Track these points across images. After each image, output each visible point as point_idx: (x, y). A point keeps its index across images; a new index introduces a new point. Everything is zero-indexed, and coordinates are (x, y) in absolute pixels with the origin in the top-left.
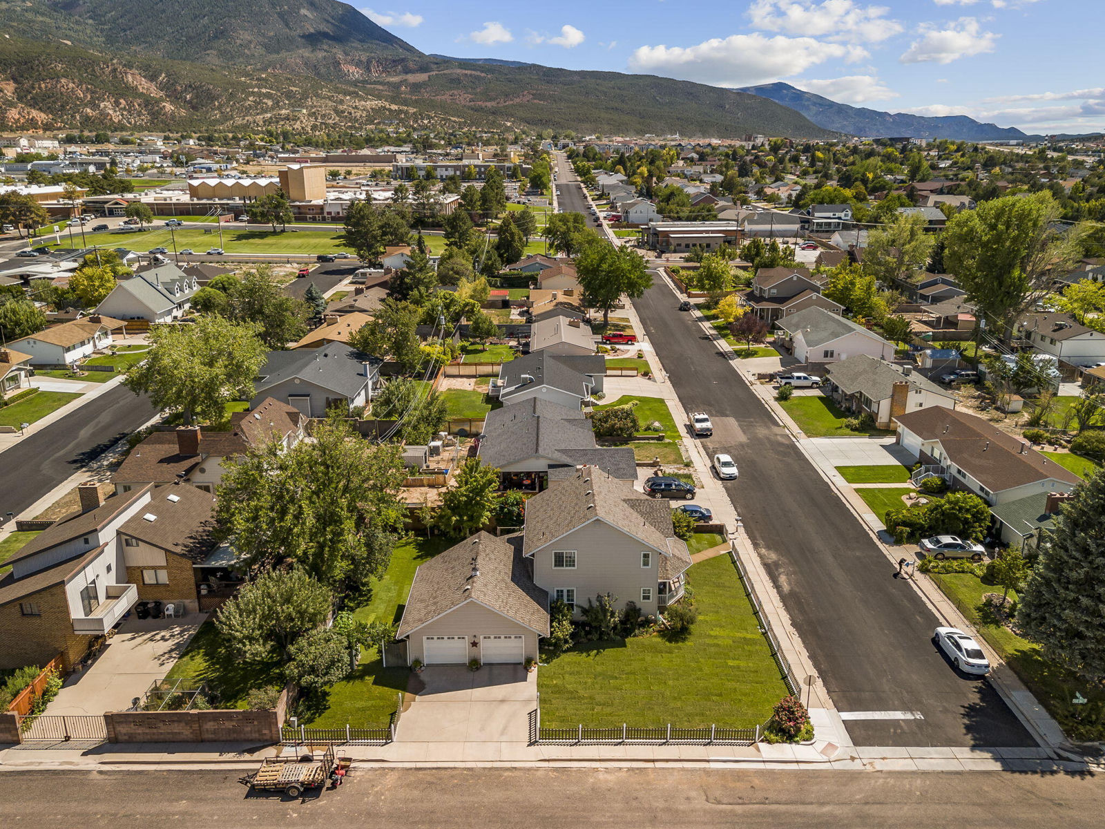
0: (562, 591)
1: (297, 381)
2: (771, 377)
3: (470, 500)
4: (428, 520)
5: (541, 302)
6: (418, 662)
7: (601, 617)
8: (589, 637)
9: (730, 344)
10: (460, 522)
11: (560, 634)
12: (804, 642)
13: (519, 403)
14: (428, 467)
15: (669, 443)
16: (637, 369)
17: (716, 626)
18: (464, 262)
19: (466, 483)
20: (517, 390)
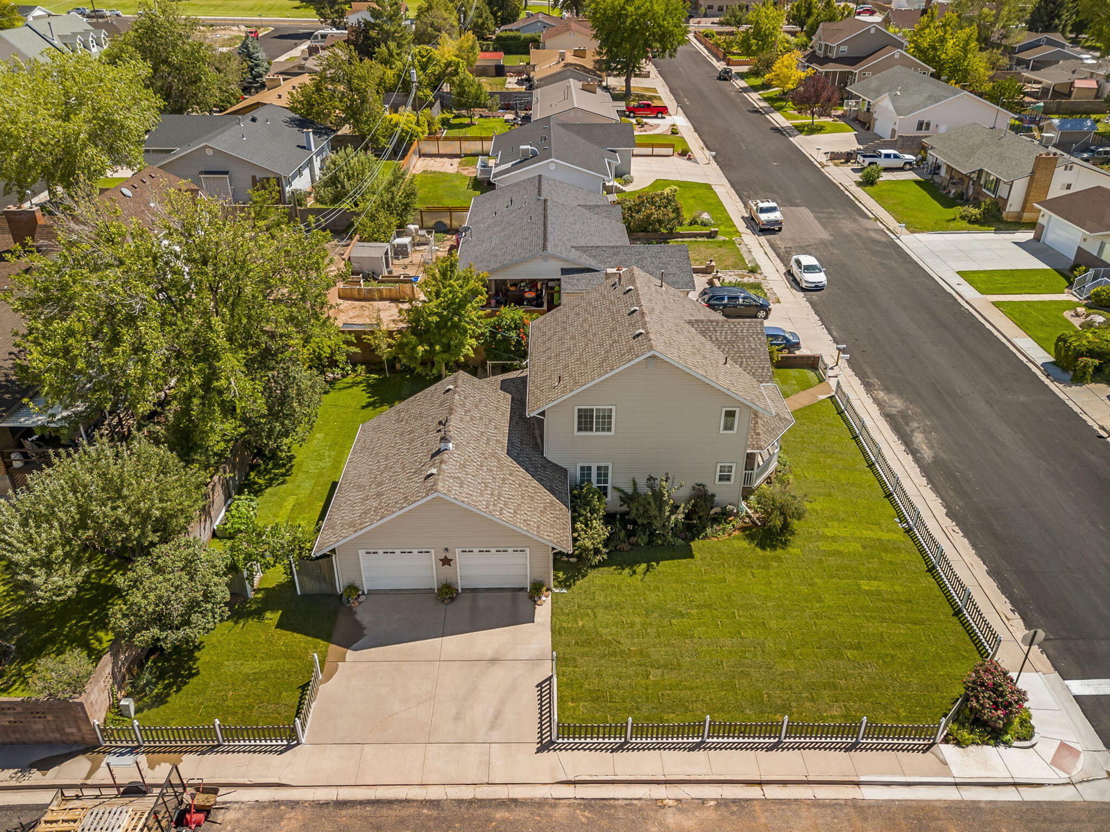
0: (589, 468)
1: (209, 152)
2: (848, 157)
3: (443, 320)
4: (384, 350)
5: (544, 63)
6: (352, 588)
7: (654, 511)
8: (633, 539)
9: (787, 118)
10: (432, 352)
11: (588, 544)
12: (974, 546)
13: (517, 184)
14: (390, 272)
15: (724, 241)
16: (673, 146)
17: (831, 518)
18: (446, 15)
19: (438, 295)
20: (514, 167)
